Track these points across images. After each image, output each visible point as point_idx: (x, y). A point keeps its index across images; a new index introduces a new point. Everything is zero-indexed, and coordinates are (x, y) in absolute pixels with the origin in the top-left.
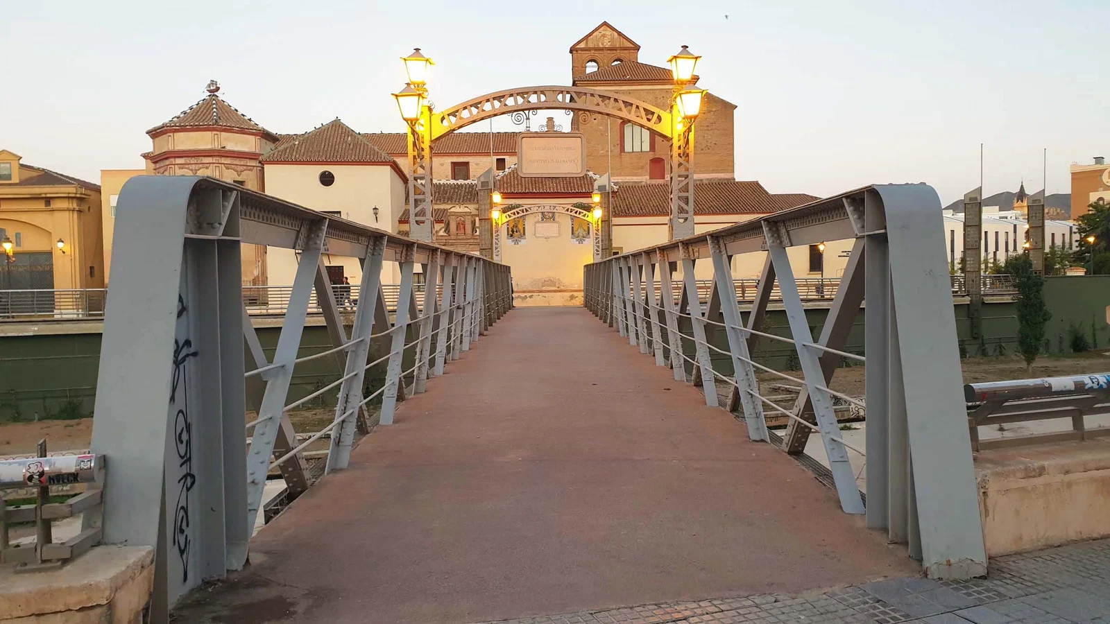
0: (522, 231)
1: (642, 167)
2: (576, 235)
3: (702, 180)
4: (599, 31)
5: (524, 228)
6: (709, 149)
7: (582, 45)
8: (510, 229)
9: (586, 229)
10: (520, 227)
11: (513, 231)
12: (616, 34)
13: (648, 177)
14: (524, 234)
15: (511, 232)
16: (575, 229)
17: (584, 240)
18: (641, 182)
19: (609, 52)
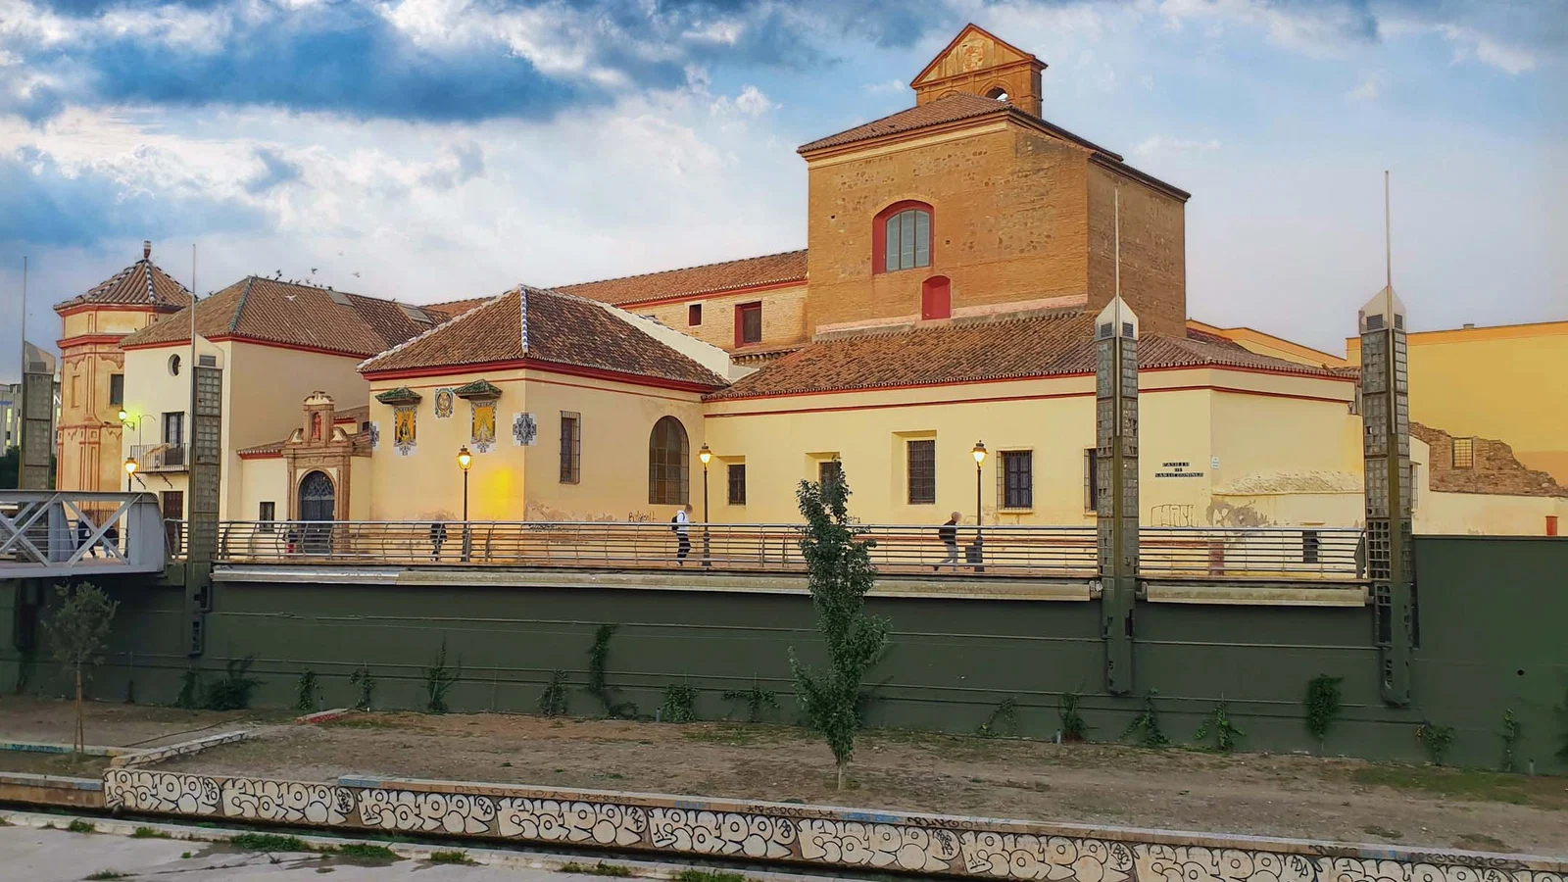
0: (412, 433)
1: (911, 297)
2: (478, 438)
3: (1015, 314)
4: (962, 44)
5: (415, 426)
6: (1035, 248)
7: (932, 76)
8: (398, 431)
9: (491, 427)
10: (410, 427)
11: (401, 432)
12: (991, 42)
13: (920, 316)
14: (415, 438)
15: (399, 435)
16: (476, 428)
17: (488, 446)
18: (902, 327)
19: (977, 79)
